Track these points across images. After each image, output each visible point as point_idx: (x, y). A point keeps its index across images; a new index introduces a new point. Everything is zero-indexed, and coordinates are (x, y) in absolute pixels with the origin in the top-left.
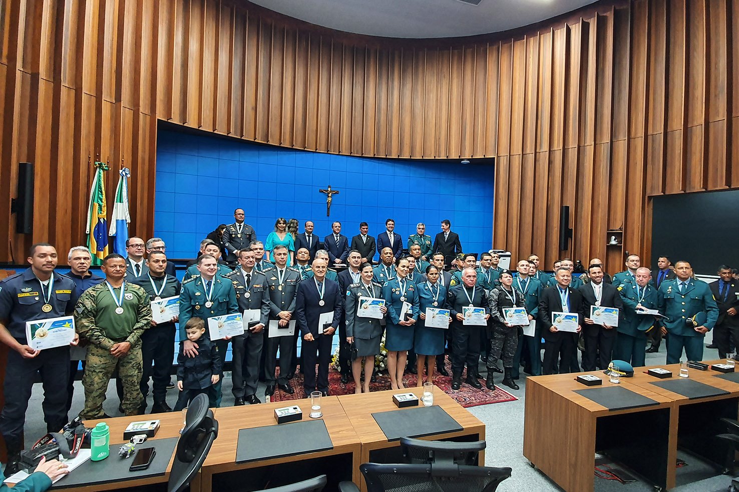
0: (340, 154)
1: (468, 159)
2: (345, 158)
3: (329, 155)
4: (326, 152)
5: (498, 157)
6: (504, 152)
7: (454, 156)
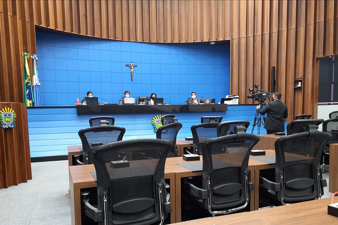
0: (137, 41)
1: (214, 42)
2: (140, 44)
3: (130, 43)
4: (128, 41)
5: (232, 39)
6: (235, 36)
7: (206, 40)
